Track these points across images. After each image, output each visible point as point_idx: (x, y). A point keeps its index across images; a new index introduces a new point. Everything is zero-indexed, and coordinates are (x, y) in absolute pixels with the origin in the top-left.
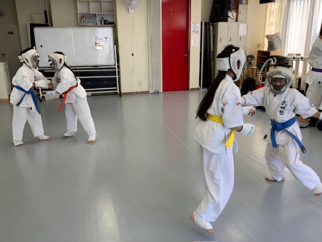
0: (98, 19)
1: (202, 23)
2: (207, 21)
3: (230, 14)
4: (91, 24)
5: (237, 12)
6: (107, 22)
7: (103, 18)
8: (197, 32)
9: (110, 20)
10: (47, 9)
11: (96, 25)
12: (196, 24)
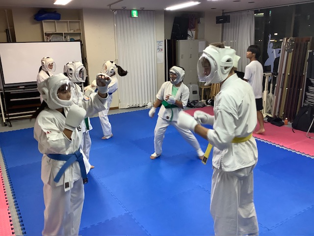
1: (165, 40)
3: (189, 33)
5: (196, 30)
8: (162, 50)
10: (9, 28)
12: (160, 42)
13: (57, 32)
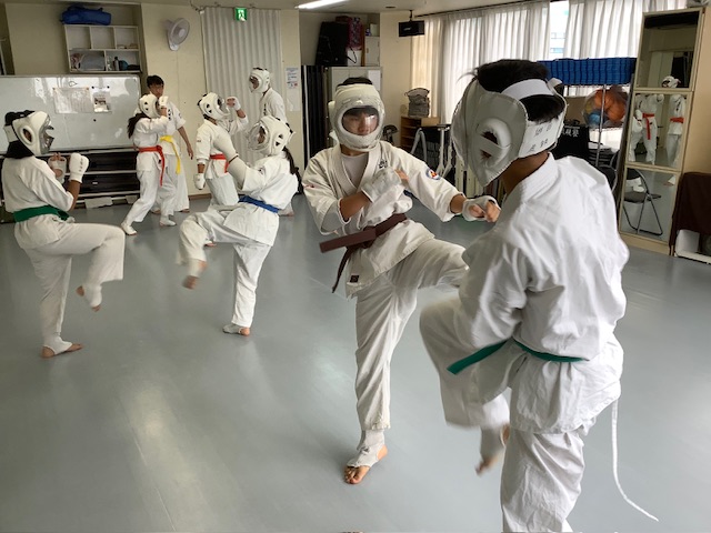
0: (107, 59)
1: (302, 67)
2: (312, 63)
3: (350, 53)
4: (95, 70)
5: (363, 49)
6: (125, 66)
7: (116, 58)
8: (296, 85)
9: (130, 61)
11: (103, 72)
12: (292, 70)
13: (93, 49)
